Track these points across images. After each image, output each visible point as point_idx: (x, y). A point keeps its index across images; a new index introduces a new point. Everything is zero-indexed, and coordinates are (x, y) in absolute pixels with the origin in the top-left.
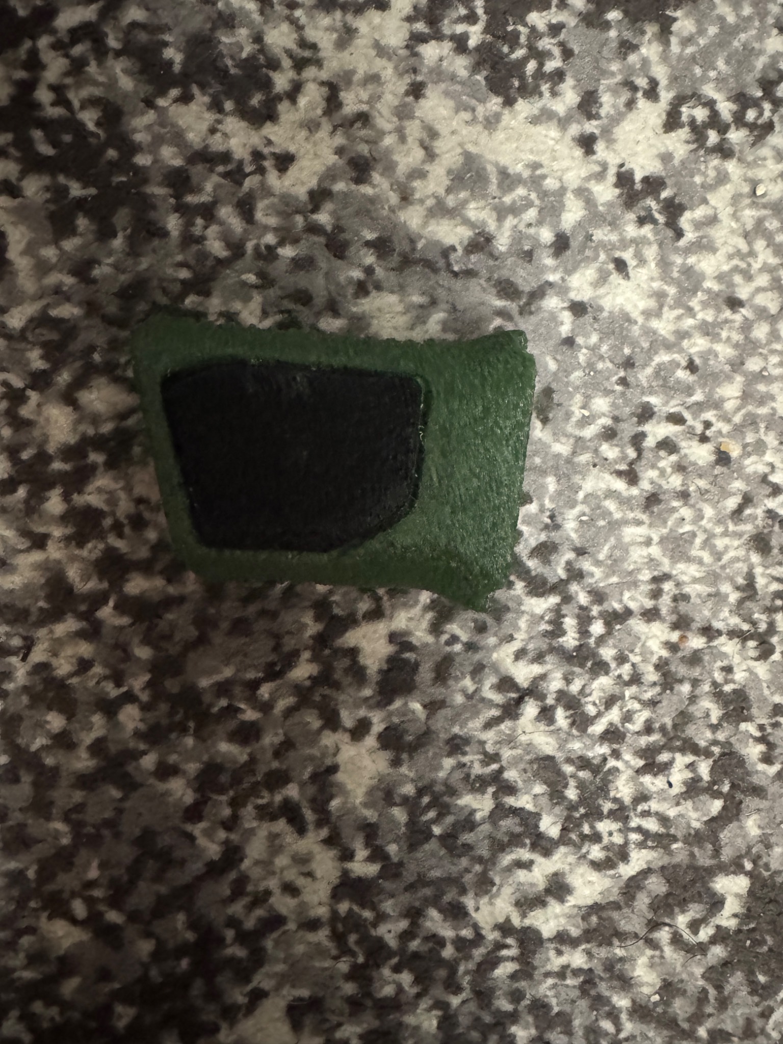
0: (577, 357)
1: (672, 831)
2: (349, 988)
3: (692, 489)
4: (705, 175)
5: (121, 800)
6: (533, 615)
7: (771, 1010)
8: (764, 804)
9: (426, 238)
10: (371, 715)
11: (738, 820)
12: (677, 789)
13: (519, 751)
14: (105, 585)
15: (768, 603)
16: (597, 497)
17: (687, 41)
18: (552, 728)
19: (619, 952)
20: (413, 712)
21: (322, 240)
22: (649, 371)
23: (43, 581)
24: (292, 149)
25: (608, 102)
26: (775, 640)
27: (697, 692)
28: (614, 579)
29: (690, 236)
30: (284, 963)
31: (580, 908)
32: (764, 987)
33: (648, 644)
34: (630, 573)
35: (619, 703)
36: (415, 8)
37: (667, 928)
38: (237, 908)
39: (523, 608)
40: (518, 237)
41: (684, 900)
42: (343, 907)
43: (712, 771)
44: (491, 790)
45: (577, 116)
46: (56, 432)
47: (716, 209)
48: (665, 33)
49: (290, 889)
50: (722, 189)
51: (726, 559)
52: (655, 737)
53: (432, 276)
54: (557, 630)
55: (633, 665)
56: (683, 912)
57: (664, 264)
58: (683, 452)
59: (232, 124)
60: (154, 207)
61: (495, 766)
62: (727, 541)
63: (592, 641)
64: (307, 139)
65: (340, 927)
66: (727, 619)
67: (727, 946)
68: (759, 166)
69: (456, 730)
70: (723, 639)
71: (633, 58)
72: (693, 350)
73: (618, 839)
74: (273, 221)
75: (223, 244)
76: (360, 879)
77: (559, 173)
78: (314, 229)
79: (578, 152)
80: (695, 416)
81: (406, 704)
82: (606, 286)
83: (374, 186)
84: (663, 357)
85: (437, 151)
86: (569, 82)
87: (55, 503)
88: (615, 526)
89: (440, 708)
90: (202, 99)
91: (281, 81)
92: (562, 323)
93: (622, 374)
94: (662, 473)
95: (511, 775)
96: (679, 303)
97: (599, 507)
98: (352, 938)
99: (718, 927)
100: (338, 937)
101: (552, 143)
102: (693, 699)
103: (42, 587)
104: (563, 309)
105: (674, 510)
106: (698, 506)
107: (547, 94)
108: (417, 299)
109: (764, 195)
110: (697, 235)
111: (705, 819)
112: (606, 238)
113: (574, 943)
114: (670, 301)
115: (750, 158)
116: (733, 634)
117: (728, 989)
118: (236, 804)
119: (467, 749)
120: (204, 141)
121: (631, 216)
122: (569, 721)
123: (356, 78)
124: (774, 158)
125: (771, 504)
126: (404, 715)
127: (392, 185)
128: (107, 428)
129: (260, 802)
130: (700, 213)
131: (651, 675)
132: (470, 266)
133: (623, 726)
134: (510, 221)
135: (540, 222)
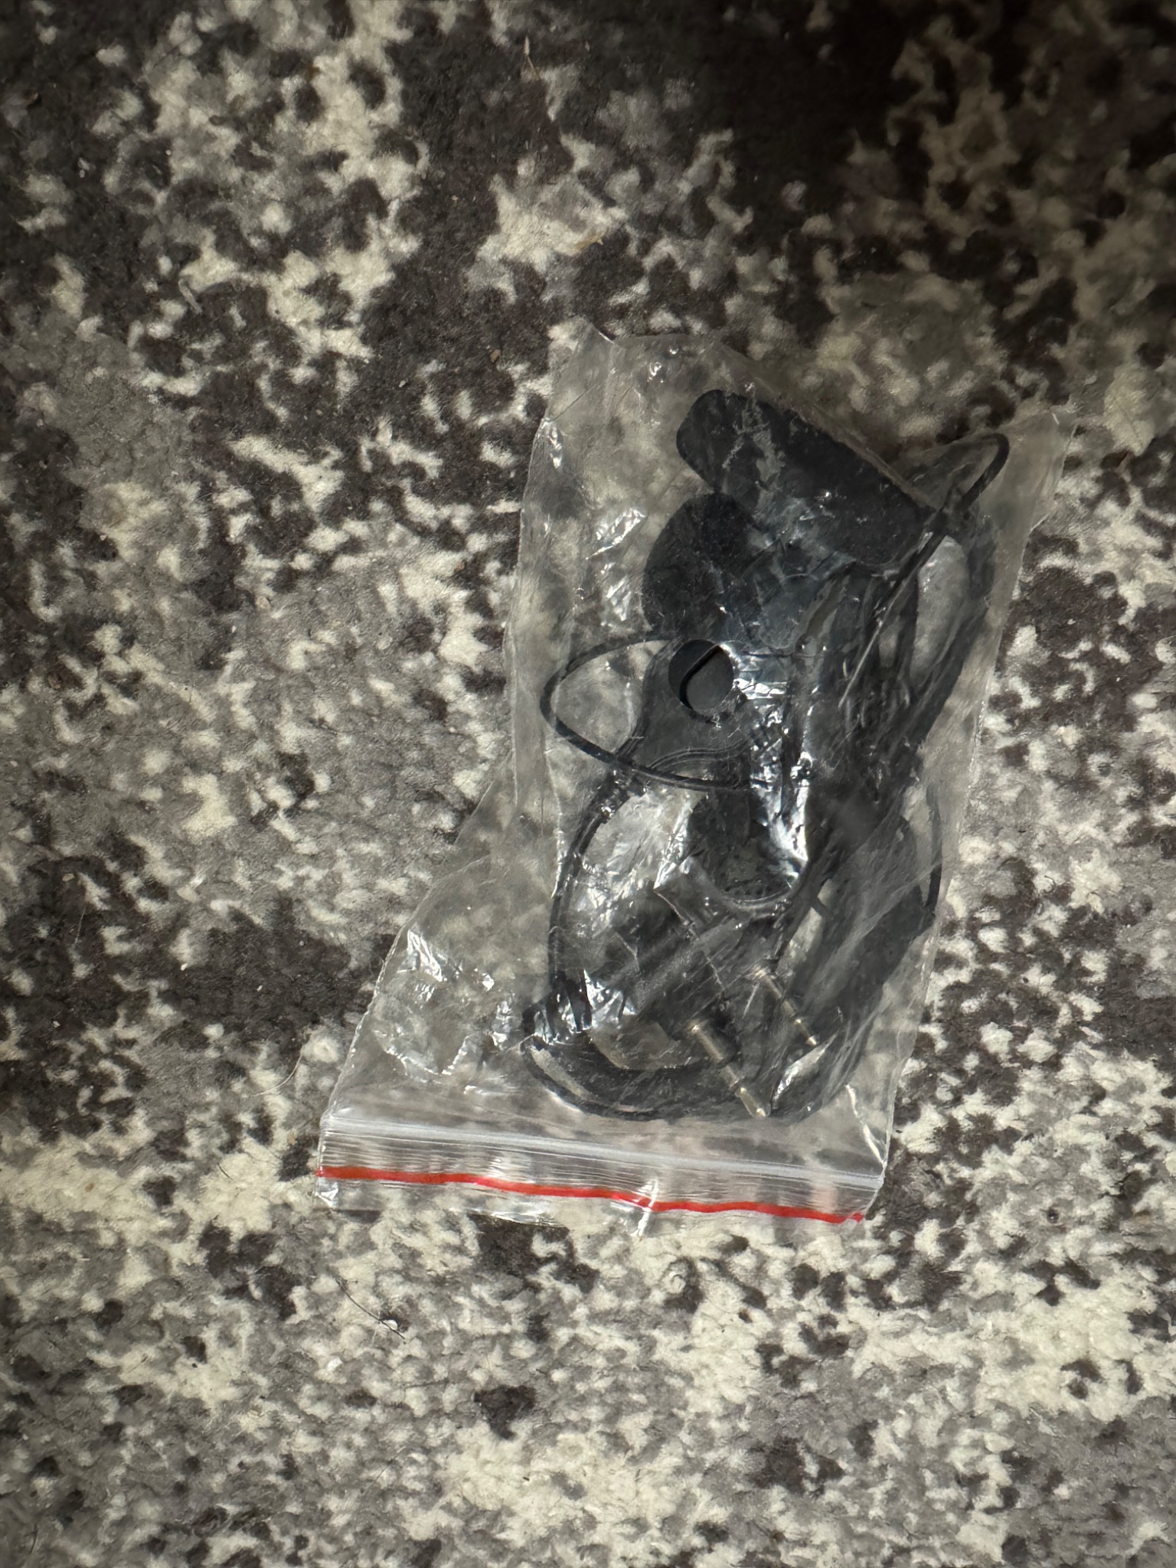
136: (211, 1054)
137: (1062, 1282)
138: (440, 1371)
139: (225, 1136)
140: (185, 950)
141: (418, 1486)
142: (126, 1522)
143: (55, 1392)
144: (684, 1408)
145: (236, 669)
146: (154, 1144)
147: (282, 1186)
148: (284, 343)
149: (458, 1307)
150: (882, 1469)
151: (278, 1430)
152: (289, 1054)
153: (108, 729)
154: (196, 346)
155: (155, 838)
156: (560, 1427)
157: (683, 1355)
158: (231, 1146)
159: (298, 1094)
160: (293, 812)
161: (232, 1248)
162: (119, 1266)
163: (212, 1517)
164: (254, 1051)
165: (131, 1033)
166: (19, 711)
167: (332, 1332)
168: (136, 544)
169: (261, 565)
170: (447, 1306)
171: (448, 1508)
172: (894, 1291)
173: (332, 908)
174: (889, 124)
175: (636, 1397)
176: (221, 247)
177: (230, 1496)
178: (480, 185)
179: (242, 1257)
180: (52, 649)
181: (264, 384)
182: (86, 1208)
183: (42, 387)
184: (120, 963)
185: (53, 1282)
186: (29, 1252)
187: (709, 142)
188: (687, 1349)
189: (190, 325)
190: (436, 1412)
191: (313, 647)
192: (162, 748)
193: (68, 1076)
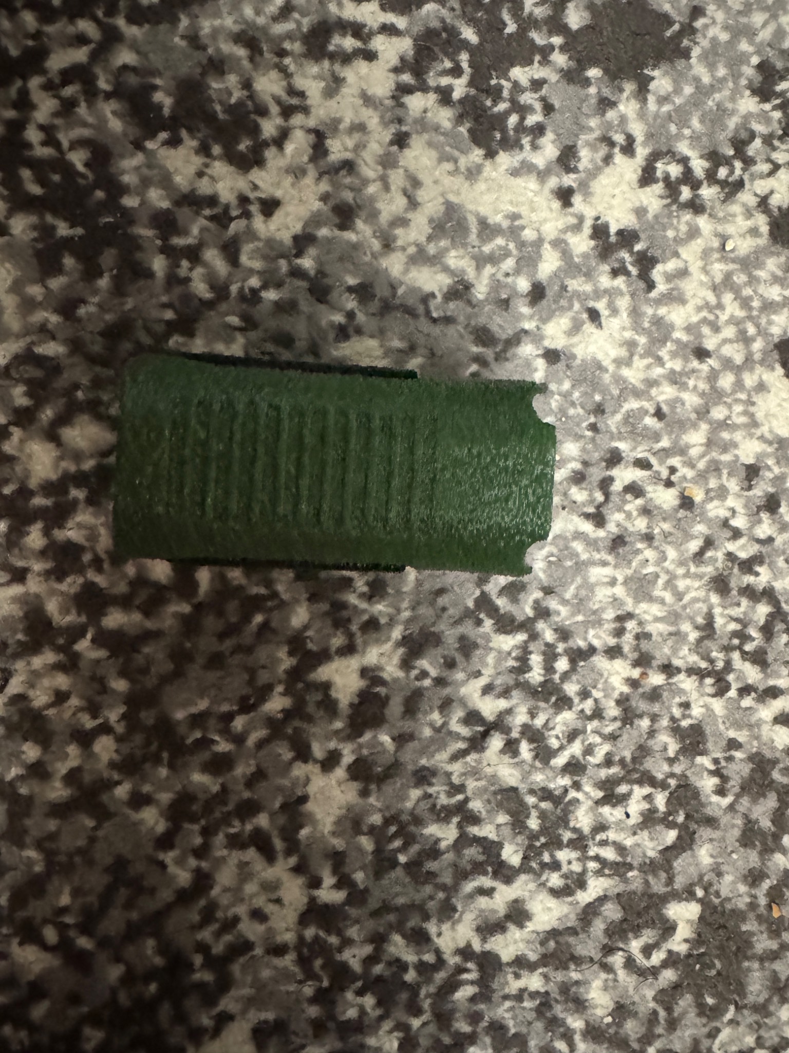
0: (549, 404)
1: (629, 859)
2: (313, 1011)
3: (657, 531)
4: (677, 230)
5: (95, 829)
6: (500, 652)
7: (718, 1030)
8: (716, 834)
9: (407, 285)
10: (341, 746)
11: (691, 849)
12: (635, 819)
13: (483, 783)
14: (83, 619)
15: (725, 642)
16: (565, 538)
17: (663, 100)
18: (516, 760)
19: (575, 976)
20: (382, 744)
21: (304, 284)
22: (619, 417)
23: (21, 614)
24: (278, 194)
25: (586, 157)
26: (731, 677)
27: (656, 726)
28: (580, 618)
29: (662, 287)
30: (251, 987)
31: (538, 933)
32: (712, 1009)
33: (609, 680)
34: (595, 612)
35: (580, 737)
36: (402, 59)
37: (621, 953)
38: (206, 935)
39: (491, 645)
40: (496, 285)
41: (638, 926)
42: (310, 933)
43: (669, 802)
44: (455, 820)
45: (557, 168)
46: (39, 467)
47: (686, 262)
48: (642, 90)
49: (258, 915)
50: (693, 243)
51: (687, 599)
52: (614, 770)
53: (411, 321)
54: (523, 665)
55: (596, 700)
56: (636, 937)
57: (635, 313)
58: (649, 496)
59: (220, 168)
60: (139, 248)
61: (460, 797)
62: (688, 582)
63: (557, 677)
64: (293, 185)
65: (305, 950)
66: (686, 657)
67: (677, 969)
68: (728, 221)
69: (424, 762)
70: (682, 676)
71: (611, 115)
72: (661, 398)
73: (576, 867)
74: (257, 265)
75: (207, 287)
76: (326, 906)
77: (537, 225)
78: (297, 273)
79: (556, 204)
80: (662, 462)
81: (375, 737)
82: (580, 335)
83: (357, 233)
84: (633, 404)
85: (419, 200)
86: (550, 136)
87: (35, 538)
88: (581, 566)
89: (407, 741)
90: (190, 143)
91: (269, 128)
92: (536, 370)
93: (592, 419)
94: (629, 515)
95: (476, 805)
96: (649, 353)
97: (567, 548)
98: (318, 963)
99: (670, 952)
100: (304, 962)
101: (531, 194)
102: (652, 733)
103: (21, 619)
104: (538, 356)
105: (638, 552)
106: (662, 548)
107: (527, 147)
108: (397, 344)
109: (732, 251)
110: (668, 286)
111: (660, 848)
112: (580, 289)
113: (532, 967)
114: (640, 350)
115: (721, 214)
116: (692, 671)
117: (677, 1011)
118: (207, 833)
119: (434, 781)
120: (191, 183)
121: (606, 268)
122: (533, 753)
123: (341, 127)
124: (744, 214)
125: (731, 547)
126: (374, 746)
127: (374, 232)
128: (88, 465)
129: (232, 831)
130: (671, 265)
131: (612, 710)
132: (449, 314)
133: (584, 759)
134: (488, 270)
135: (518, 271)
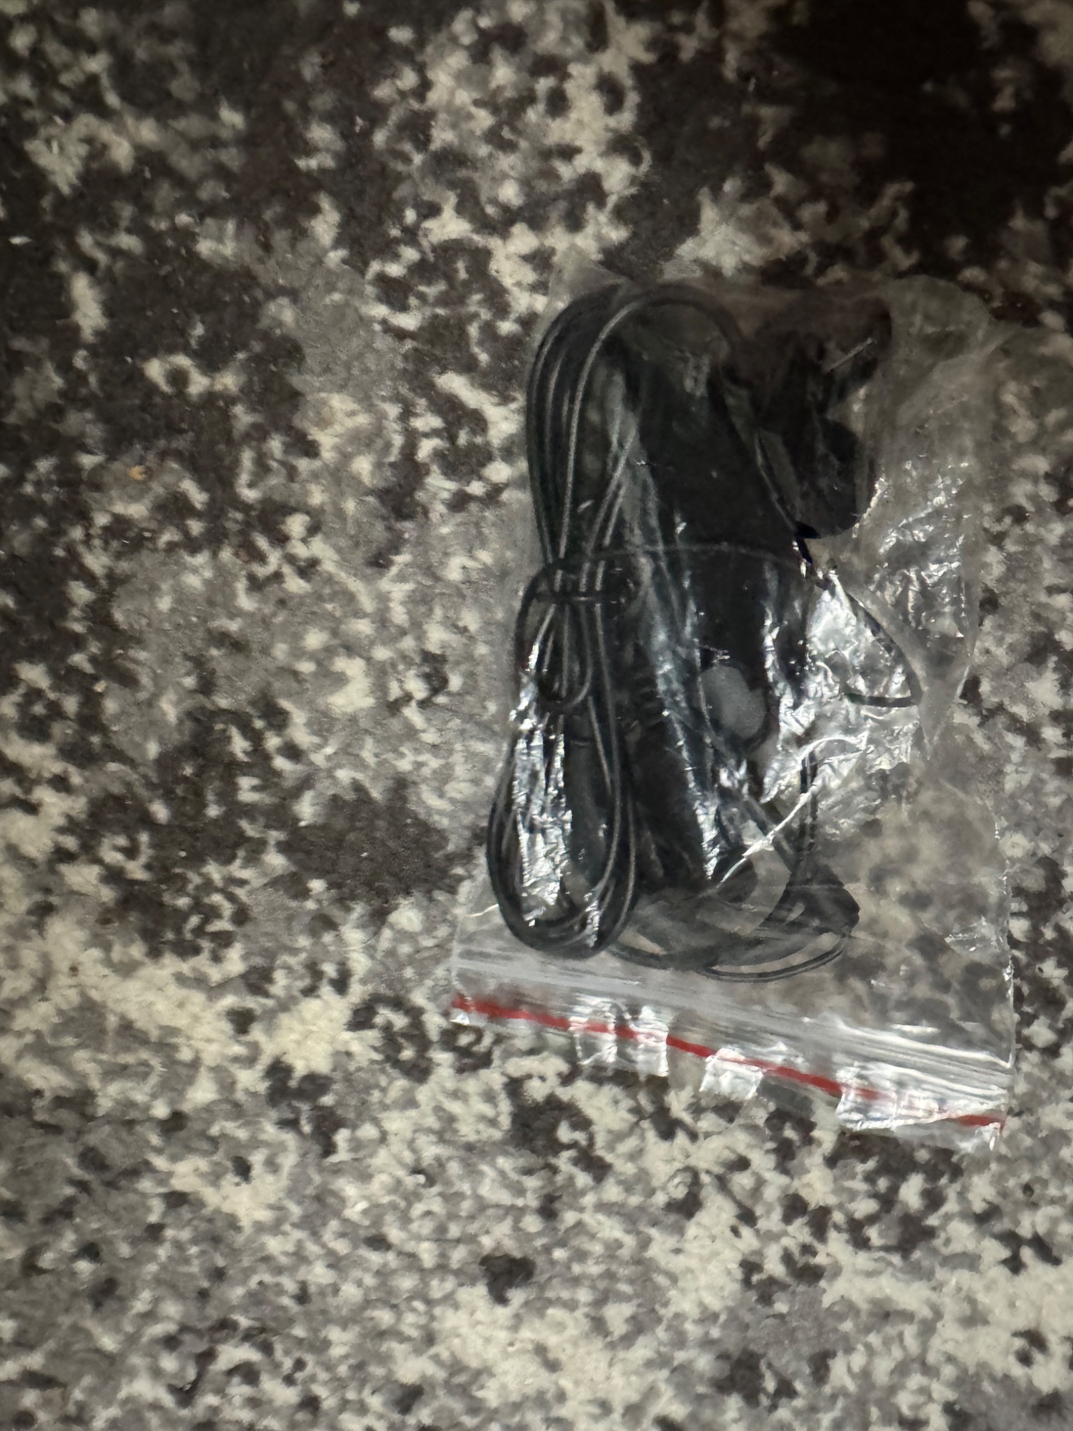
136: (311, 905)
137: (1027, 1254)
138: (454, 1231)
139: (307, 982)
140: (307, 810)
141: (414, 1333)
142: (150, 1316)
143: (111, 1185)
144: (666, 1304)
145: (401, 571)
146: (243, 976)
147: (348, 1035)
148: (497, 299)
149: (481, 1174)
150: (834, 1397)
151: (300, 1257)
152: (378, 918)
153: (282, 603)
154: (422, 288)
155: (300, 707)
156: (550, 1303)
157: (672, 1256)
158: (310, 991)
159: (379, 955)
160: (424, 704)
161: (293, 1083)
162: (191, 1081)
163: (225, 1327)
164: (348, 910)
165: (245, 874)
166: (208, 574)
167: (365, 1176)
168: (336, 448)
169: (439, 485)
170: (472, 1172)
171: (436, 1359)
172: (873, 1233)
173: (441, 795)
174: (1048, 201)
175: (624, 1288)
176: (460, 210)
177: (244, 1309)
178: (691, 194)
179: (300, 1093)
180: (247, 526)
181: (473, 330)
182: (173, 1024)
183: (284, 301)
184: (249, 811)
185: (130, 1084)
186: (116, 1054)
187: (892, 190)
188: (678, 1251)
189: (422, 270)
190: (442, 1268)
191: (470, 564)
192: (322, 629)
193: (183, 902)
